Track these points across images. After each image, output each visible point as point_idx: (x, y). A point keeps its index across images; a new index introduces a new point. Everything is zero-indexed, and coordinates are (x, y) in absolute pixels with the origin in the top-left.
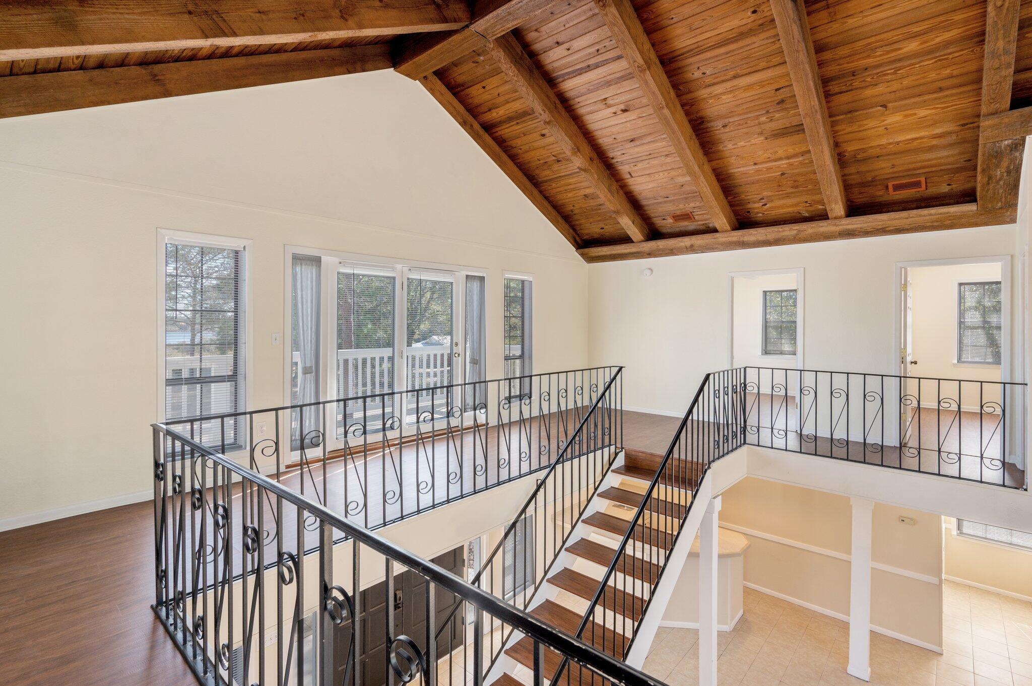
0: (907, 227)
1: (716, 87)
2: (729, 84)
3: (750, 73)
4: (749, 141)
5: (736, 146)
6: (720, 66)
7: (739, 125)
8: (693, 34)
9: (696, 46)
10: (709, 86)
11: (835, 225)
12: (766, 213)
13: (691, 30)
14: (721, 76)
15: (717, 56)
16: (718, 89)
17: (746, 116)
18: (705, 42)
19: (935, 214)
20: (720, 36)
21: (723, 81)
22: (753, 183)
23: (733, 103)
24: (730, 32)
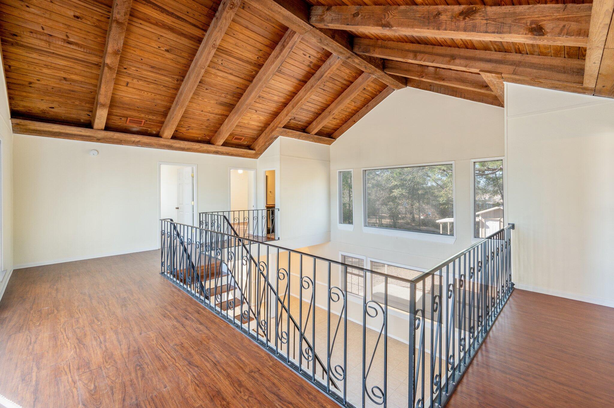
0: (235, 154)
1: (220, 72)
2: (226, 75)
3: (236, 76)
4: (209, 101)
5: (202, 100)
6: (230, 66)
7: (213, 92)
8: (235, 47)
9: (231, 51)
10: (218, 70)
11: (216, 148)
12: (184, 134)
13: (235, 45)
14: (226, 70)
15: (233, 62)
16: (220, 74)
17: (218, 90)
18: (235, 53)
19: (244, 152)
20: (241, 56)
21: (224, 72)
22: (193, 119)
23: (220, 82)
24: (245, 57)
